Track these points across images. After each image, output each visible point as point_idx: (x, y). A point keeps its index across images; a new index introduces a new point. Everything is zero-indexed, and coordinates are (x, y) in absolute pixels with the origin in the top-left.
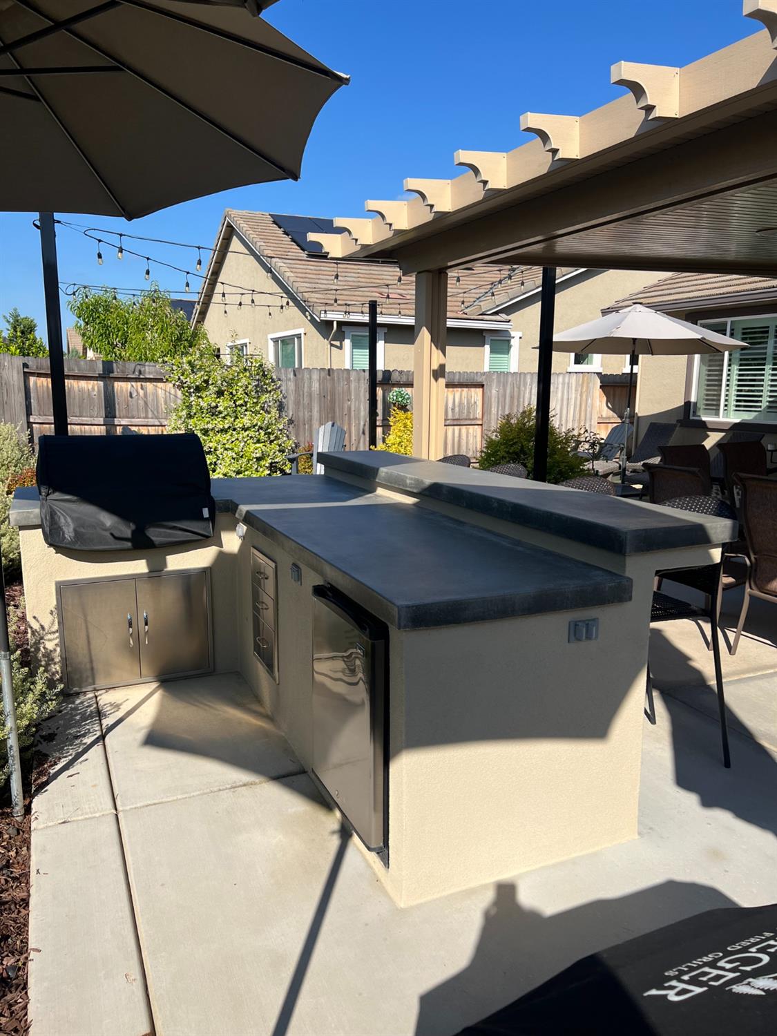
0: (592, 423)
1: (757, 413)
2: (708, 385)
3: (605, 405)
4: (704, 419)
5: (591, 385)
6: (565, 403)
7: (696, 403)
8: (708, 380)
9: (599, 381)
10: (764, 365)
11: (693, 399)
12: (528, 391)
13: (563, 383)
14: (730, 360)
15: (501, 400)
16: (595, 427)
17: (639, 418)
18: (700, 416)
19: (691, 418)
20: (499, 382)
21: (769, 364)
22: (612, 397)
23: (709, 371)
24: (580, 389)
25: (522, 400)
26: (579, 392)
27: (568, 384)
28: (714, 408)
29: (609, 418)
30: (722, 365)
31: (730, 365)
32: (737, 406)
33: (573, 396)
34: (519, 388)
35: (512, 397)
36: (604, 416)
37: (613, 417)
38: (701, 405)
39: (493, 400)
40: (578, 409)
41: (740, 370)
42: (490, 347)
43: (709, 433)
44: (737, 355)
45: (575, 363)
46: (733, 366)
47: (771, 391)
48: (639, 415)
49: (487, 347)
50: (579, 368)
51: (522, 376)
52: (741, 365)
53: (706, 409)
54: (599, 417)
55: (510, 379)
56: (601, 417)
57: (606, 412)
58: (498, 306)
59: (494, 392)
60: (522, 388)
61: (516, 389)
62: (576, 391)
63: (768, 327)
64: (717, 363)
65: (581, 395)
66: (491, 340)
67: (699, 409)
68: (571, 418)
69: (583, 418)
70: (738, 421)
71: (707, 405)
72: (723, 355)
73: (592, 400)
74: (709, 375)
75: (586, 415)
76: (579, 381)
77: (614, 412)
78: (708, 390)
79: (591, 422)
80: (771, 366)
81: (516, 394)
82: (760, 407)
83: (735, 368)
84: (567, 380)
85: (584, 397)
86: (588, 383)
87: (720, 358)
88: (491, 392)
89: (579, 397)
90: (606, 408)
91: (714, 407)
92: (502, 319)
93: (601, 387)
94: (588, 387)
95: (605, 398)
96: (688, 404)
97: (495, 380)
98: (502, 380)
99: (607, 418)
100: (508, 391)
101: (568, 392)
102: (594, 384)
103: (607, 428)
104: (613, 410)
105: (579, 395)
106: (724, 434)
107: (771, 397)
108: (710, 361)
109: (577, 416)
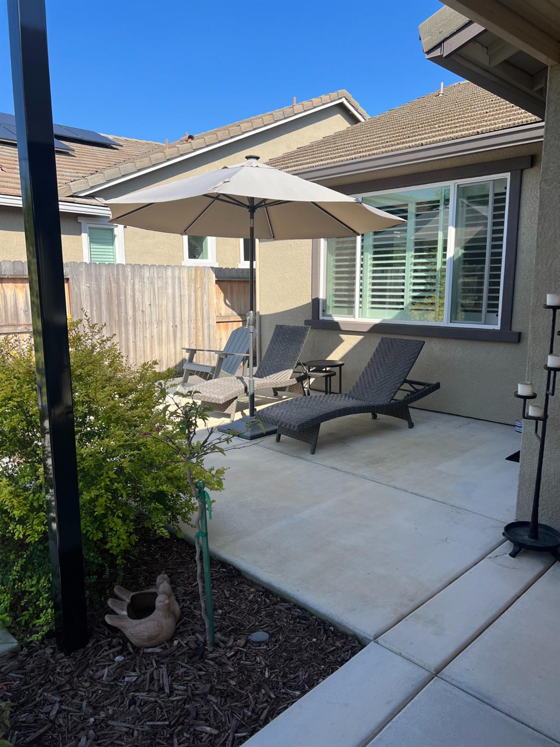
0: (211, 322)
1: (398, 311)
2: (337, 278)
3: (223, 303)
4: (336, 319)
5: (205, 280)
6: (177, 300)
7: (326, 300)
8: (337, 273)
9: (214, 275)
10: (405, 252)
11: (322, 296)
12: (129, 287)
13: (173, 278)
14: (362, 247)
15: (94, 298)
16: (214, 327)
17: (260, 316)
18: (330, 316)
19: (321, 318)
20: (89, 275)
21: (411, 251)
22: (229, 294)
23: (337, 261)
24: (193, 285)
25: (122, 297)
26: (193, 288)
27: (179, 278)
28: (346, 305)
29: (228, 316)
30: (355, 254)
31: (362, 253)
32: (373, 303)
33: (187, 292)
34: (118, 283)
35: (109, 295)
36: (223, 314)
37: (232, 316)
38: (330, 303)
39: (83, 297)
40: (193, 307)
41: (375, 259)
42: (89, 236)
43: (343, 336)
44: (370, 241)
45: (190, 258)
46: (365, 254)
47: (415, 284)
48: (261, 313)
49: (85, 237)
50: (194, 262)
51: (120, 269)
52: (375, 253)
53: (372, 308)
54: (217, 316)
55: (104, 272)
56: (220, 316)
57: (226, 311)
58: (92, 188)
59: (84, 287)
60: (122, 283)
61: (113, 285)
62: (188, 286)
63: (407, 205)
64: (349, 251)
65: (195, 292)
66: (90, 228)
67: (329, 307)
68: (187, 319)
69: (200, 318)
70: (377, 321)
71: (336, 302)
72: (355, 242)
73: (208, 297)
74: (337, 267)
75: (203, 314)
76: (191, 275)
77: (233, 309)
78: (337, 284)
79: (209, 321)
80: (414, 254)
81: (114, 291)
82: (402, 303)
83: (369, 256)
84: (177, 274)
85: (199, 294)
86: (202, 279)
87: (351, 245)
88: (79, 289)
89: (193, 294)
90: (224, 305)
91: (348, 304)
92: (99, 203)
93: (217, 282)
94: (202, 283)
95: (222, 295)
96: (316, 302)
97: (84, 273)
98: (93, 272)
99: (225, 317)
100: (103, 287)
101: (180, 288)
102: (209, 279)
103: (227, 329)
104: (232, 307)
105: (192, 291)
106: (361, 337)
107: (414, 291)
108: (337, 249)
109: (193, 315)
